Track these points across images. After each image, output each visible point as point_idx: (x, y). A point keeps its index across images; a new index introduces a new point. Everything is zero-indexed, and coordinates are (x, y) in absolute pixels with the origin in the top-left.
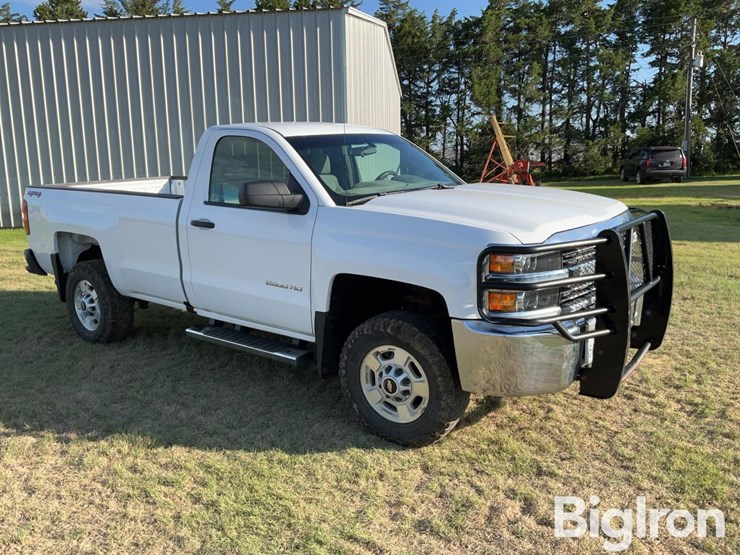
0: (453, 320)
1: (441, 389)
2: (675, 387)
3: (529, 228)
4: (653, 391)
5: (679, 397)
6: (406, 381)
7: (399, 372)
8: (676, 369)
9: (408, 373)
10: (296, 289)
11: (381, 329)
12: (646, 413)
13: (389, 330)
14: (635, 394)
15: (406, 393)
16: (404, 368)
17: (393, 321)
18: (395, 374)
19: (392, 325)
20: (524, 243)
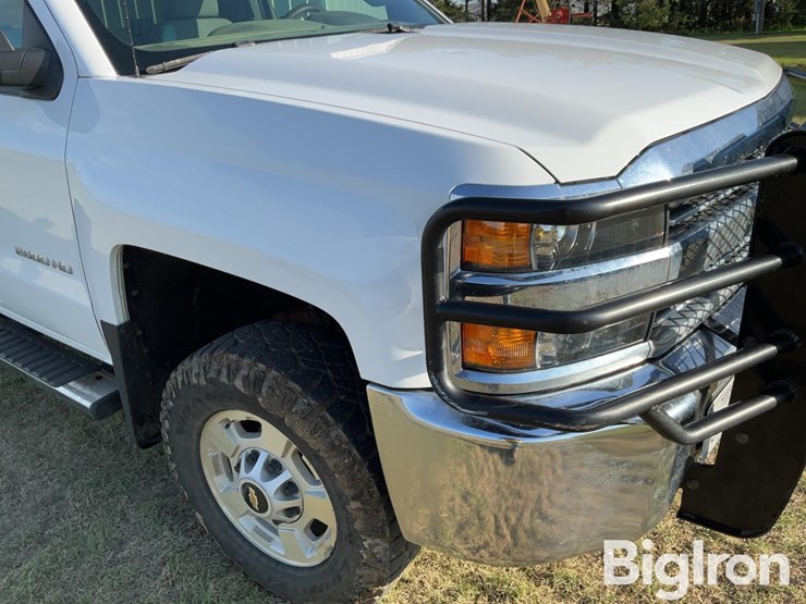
0: (368, 387)
1: (358, 525)
3: (580, 131)
6: (290, 489)
7: (274, 468)
9: (291, 472)
10: (62, 269)
11: (224, 379)
13: (238, 383)
15: (292, 512)
16: (282, 461)
17: (246, 361)
18: (265, 473)
19: (244, 372)
20: (562, 181)
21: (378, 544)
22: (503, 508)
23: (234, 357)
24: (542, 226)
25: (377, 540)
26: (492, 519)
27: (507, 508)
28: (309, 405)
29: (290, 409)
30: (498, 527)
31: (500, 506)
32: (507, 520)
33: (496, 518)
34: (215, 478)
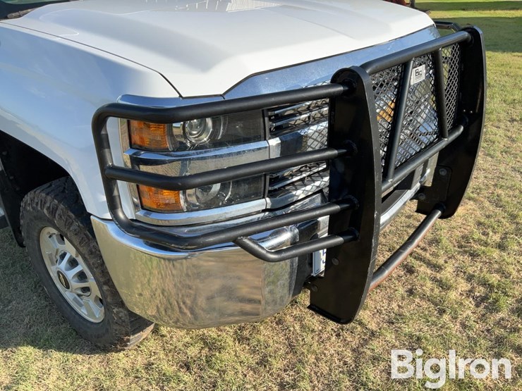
0: (91, 217)
2: (471, 255)
4: (441, 261)
5: (470, 270)
7: (73, 263)
8: (479, 224)
9: (82, 266)
11: (39, 207)
12: (423, 297)
14: (416, 263)
15: (86, 290)
17: (49, 198)
18: (68, 265)
19: (48, 205)
20: (184, 96)
21: (122, 312)
22: (180, 296)
23: (44, 195)
24: (174, 125)
25: (121, 309)
26: (176, 303)
27: (183, 296)
28: (79, 226)
29: (69, 228)
30: (180, 308)
31: (178, 295)
32: (184, 303)
33: (177, 302)
34: (52, 267)
